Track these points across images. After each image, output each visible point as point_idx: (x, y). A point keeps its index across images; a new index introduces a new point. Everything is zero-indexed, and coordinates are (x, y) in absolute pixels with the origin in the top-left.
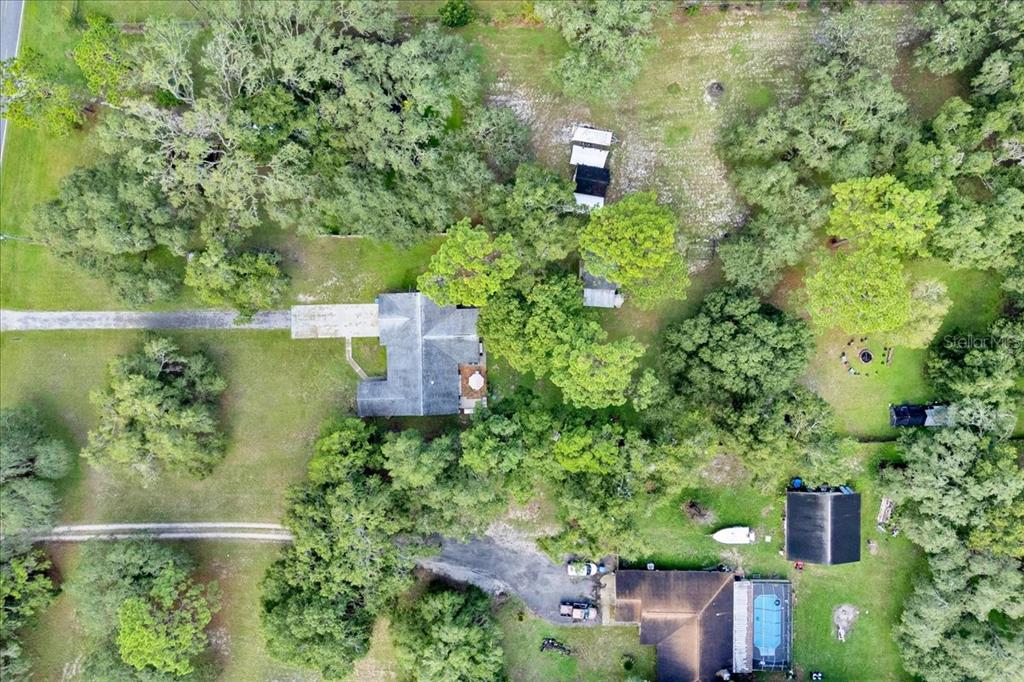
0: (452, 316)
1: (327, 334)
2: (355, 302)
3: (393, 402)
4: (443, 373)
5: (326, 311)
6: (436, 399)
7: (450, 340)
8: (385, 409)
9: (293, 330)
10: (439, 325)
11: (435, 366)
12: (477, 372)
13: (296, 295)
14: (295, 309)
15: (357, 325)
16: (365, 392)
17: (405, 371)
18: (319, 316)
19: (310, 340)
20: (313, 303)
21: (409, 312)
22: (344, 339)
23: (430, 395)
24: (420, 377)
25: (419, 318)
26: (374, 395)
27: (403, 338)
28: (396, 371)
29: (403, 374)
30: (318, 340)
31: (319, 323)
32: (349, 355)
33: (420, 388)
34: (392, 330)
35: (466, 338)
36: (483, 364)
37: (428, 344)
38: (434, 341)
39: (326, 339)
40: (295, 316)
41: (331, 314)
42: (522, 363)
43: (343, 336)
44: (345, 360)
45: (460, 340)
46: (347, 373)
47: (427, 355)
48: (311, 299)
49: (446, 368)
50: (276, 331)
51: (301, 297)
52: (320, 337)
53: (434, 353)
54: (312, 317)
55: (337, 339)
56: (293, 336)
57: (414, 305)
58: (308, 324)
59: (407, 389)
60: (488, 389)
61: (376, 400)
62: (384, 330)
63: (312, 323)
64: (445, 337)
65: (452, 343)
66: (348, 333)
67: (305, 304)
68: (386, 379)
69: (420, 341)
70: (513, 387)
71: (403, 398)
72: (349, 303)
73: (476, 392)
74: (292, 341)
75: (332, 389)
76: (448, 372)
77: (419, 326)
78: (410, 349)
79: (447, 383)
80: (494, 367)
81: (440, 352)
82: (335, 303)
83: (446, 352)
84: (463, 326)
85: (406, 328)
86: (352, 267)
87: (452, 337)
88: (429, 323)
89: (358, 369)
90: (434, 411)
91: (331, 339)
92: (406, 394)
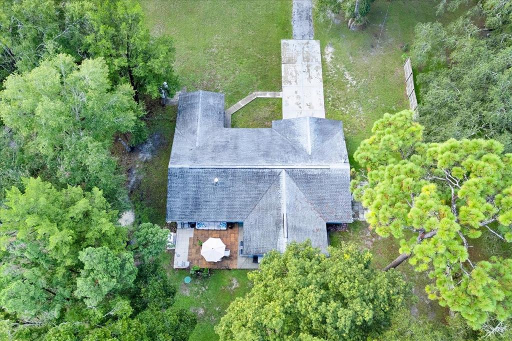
0: (314, 214)
1: (286, 73)
2: (326, 103)
3: (194, 132)
4: (229, 198)
5: (313, 73)
6: (192, 187)
7: (279, 209)
8: (185, 123)
9: (290, 42)
10: (301, 194)
11: (240, 186)
12: (228, 254)
13: (332, 45)
14: (315, 45)
15: (298, 104)
16: (211, 101)
17: (236, 148)
18: (308, 66)
19: (280, 57)
20: (323, 61)
21: (319, 153)
22: (280, 89)
23: (198, 178)
24: (225, 165)
25: (313, 166)
26: (205, 110)
27: (282, 146)
28: (236, 138)
29: (231, 145)
30: (279, 65)
31: (300, 66)
32: (260, 94)
33: (209, 164)
34: (293, 133)
35: (283, 233)
36: (241, 262)
37: (274, 177)
38: (278, 186)
39: (280, 72)
40: (308, 43)
41: (310, 77)
42: (237, 324)
43: (284, 89)
44: (253, 90)
45: (278, 224)
46: (238, 92)
47: (258, 176)
48: (329, 59)
49: (237, 204)
50: (290, 26)
51: (329, 50)
52: (283, 66)
53: (261, 186)
54: (307, 59)
55: (281, 83)
56: (283, 41)
57: (330, 160)
58: (298, 54)
59: (209, 149)
60: (201, 270)
61: (199, 112)
62: (293, 124)
63: (300, 59)
64: (284, 201)
65: (275, 212)
66: (287, 94)
67: (322, 53)
68: (226, 126)
69: (278, 165)
70: (201, 311)
71: (197, 145)
72: (325, 97)
73: (198, 251)
74: (279, 40)
75: (219, 77)
76: (231, 206)
77: (299, 165)
78: (266, 155)
79: (214, 203)
80: (235, 281)
81: (260, 194)
82: (325, 82)
83: (263, 202)
84: (300, 229)
85: (296, 150)
86: (371, 101)
87: (284, 210)
88: (303, 179)
89: (241, 103)
90: (174, 184)
91: (280, 77)
92: (202, 148)
